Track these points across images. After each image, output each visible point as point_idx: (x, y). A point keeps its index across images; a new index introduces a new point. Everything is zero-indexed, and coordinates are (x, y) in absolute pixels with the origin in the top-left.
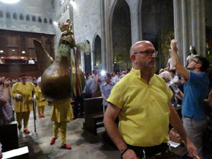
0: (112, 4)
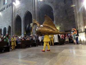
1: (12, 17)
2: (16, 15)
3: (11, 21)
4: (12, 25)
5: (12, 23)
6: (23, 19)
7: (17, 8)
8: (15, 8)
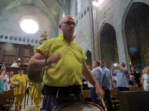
0: (99, 28)
1: (93, 30)
2: (100, 25)
3: (90, 41)
4: (94, 47)
5: (94, 44)
6: (120, 28)
7: (100, 9)
8: (97, 12)
